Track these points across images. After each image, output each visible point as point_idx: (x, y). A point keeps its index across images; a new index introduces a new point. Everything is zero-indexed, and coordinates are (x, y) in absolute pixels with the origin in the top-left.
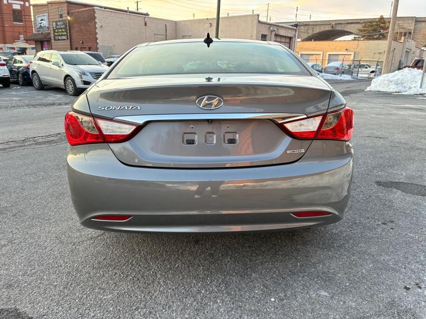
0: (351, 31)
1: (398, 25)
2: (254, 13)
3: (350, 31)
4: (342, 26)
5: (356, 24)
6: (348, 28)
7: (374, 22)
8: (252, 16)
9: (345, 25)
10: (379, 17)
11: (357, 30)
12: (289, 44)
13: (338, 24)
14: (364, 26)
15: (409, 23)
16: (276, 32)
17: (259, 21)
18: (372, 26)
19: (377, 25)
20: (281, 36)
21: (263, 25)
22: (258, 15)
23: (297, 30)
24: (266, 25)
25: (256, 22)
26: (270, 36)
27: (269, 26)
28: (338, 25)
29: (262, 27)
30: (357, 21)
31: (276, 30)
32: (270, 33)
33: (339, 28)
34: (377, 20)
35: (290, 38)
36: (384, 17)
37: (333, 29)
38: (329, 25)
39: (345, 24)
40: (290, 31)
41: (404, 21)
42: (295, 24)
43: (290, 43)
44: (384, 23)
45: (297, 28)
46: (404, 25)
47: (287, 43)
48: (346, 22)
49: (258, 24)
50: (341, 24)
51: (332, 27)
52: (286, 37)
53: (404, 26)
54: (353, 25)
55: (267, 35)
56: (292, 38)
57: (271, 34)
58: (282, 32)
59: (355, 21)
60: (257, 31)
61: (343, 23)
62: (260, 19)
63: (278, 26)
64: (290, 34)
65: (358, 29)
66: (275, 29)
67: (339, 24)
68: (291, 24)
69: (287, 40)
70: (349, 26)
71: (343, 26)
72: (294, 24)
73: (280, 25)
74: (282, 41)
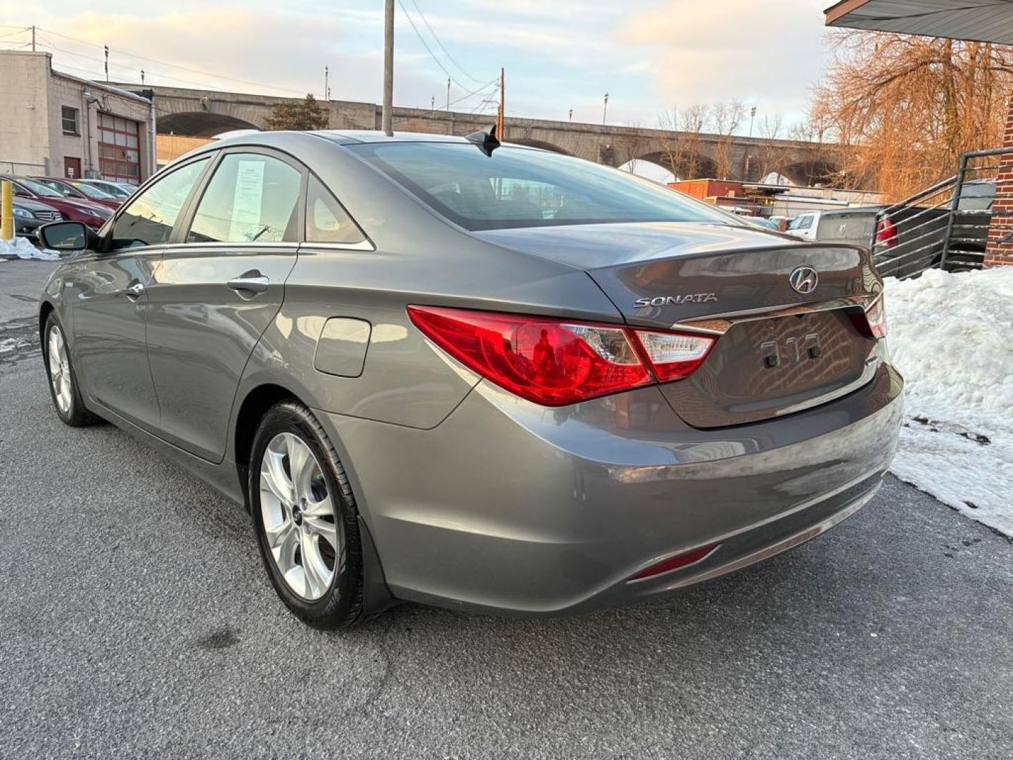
0: (249, 122)
1: (344, 119)
2: (38, 49)
3: (246, 120)
4: (226, 108)
5: (257, 107)
6: (241, 113)
7: (295, 106)
8: (33, 56)
9: (233, 105)
10: (304, 97)
11: (263, 120)
12: (136, 138)
13: (216, 101)
14: (277, 113)
15: (364, 117)
16: (102, 105)
17: (52, 71)
18: (294, 115)
19: (303, 114)
20: (115, 117)
21: (64, 83)
22: (49, 57)
23: (153, 106)
24: (71, 85)
25: (43, 72)
26: (85, 113)
27: (79, 87)
28: (217, 104)
29: (61, 89)
30: (258, 101)
31: (100, 100)
32: (85, 107)
33: (219, 110)
34: (302, 103)
35: (138, 124)
36: (316, 98)
37: (206, 112)
38: (196, 102)
39: (231, 102)
40: (136, 106)
41: (355, 110)
42: (144, 91)
43: (138, 136)
44: (317, 111)
45: (151, 99)
46: (356, 118)
47: (130, 134)
48: (234, 100)
49: (52, 80)
50: (224, 101)
51: (204, 105)
52: (125, 120)
53: (356, 121)
54: (251, 108)
55: (77, 109)
56: (143, 123)
57: (88, 108)
58: (117, 107)
59: (254, 100)
60: (48, 96)
61: (228, 100)
62: (53, 68)
63: (106, 90)
64: (137, 113)
65: (264, 118)
66: (98, 95)
67: (219, 101)
68: (137, 89)
69: (131, 129)
70: (243, 108)
71: (228, 107)
72: (141, 89)
73: (109, 87)
74: (116, 128)
